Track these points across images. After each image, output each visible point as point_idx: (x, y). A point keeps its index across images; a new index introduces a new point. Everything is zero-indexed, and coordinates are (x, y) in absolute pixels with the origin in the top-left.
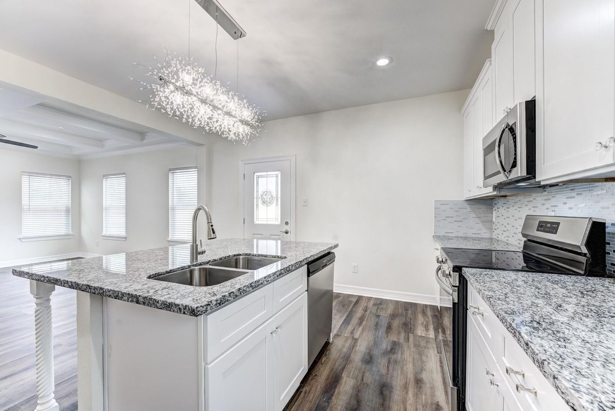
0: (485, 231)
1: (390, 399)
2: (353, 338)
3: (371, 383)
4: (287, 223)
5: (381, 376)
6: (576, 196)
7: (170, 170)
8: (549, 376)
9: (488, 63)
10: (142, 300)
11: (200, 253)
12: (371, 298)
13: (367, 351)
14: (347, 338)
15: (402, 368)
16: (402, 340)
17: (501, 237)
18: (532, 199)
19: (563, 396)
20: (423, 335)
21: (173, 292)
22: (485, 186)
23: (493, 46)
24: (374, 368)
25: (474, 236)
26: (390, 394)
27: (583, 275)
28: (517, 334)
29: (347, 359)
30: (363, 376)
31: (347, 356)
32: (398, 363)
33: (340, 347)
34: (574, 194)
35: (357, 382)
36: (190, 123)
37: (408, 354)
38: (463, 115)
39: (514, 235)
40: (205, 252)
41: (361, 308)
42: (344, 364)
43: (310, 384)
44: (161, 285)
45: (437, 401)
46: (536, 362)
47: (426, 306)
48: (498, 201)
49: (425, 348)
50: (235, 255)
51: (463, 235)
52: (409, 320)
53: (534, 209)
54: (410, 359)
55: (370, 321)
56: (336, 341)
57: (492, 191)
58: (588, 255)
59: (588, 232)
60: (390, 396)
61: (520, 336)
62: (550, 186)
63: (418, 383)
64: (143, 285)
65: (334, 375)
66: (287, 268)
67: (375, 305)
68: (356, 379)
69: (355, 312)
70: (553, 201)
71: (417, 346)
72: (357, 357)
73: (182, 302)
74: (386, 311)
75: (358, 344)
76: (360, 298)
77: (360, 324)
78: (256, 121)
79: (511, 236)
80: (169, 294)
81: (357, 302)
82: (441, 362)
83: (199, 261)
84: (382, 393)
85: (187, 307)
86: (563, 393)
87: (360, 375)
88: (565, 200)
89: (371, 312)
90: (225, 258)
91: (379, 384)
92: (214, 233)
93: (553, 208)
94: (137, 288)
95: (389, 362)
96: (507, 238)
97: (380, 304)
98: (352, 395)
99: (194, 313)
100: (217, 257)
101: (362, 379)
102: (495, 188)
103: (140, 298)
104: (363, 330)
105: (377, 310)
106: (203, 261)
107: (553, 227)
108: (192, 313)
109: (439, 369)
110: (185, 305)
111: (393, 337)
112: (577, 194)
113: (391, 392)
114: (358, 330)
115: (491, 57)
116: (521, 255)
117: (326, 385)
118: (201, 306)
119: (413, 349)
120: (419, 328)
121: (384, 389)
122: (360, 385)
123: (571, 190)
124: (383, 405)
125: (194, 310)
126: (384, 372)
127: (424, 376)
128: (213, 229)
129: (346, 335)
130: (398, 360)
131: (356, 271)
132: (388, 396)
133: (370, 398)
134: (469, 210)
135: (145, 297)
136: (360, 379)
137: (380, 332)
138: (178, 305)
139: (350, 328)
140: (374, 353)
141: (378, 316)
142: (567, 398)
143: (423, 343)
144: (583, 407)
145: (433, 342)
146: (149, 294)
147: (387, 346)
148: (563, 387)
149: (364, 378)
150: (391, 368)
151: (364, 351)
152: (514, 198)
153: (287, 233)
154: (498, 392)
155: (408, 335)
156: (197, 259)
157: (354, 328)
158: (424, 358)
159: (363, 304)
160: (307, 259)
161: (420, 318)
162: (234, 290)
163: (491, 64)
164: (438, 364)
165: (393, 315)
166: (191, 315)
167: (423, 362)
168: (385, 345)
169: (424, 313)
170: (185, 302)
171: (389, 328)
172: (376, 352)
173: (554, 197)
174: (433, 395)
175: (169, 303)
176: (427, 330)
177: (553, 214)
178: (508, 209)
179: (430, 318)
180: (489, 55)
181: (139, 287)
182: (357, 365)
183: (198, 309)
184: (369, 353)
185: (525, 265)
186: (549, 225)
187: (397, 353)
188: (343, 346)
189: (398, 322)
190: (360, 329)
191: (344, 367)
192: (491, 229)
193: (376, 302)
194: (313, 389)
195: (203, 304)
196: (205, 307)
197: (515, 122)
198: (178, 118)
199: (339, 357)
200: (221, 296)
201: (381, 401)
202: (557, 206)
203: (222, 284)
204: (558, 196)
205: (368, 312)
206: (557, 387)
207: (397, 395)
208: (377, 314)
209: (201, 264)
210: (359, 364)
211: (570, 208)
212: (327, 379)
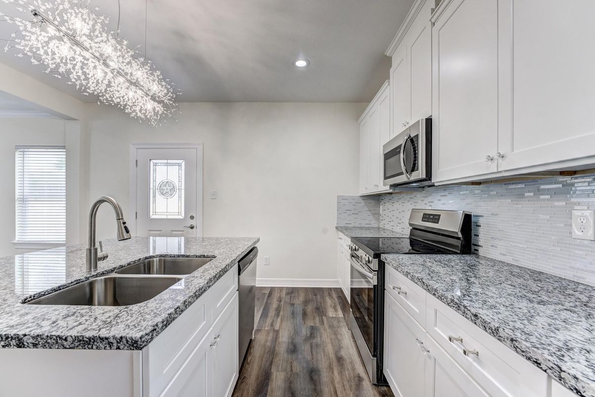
0: (374, 221)
1: (320, 382)
2: (274, 330)
3: (300, 371)
4: (192, 218)
5: (307, 362)
6: (448, 195)
7: (18, 147)
8: (505, 340)
9: (387, 84)
10: (31, 340)
11: (100, 259)
12: (282, 287)
13: (290, 341)
14: (268, 332)
15: (324, 351)
16: (318, 325)
17: (387, 227)
18: (413, 196)
19: (524, 354)
20: (334, 316)
21: (87, 320)
22: (385, 185)
23: (391, 70)
24: (300, 356)
25: (367, 226)
26: (319, 377)
27: (459, 254)
28: (462, 308)
29: (272, 353)
30: (291, 367)
31: (272, 350)
32: (319, 346)
33: (263, 342)
34: (446, 193)
35: (288, 374)
36: (78, 87)
37: (325, 336)
38: (360, 125)
39: (398, 225)
40: (107, 257)
41: (275, 300)
42: (271, 358)
43: (240, 389)
44: (57, 312)
45: (357, 373)
46: (487, 329)
47: (330, 289)
48: (385, 197)
49: (338, 327)
50: (146, 258)
51: (359, 226)
52: (320, 304)
53: (415, 204)
54: (328, 341)
55: (286, 311)
56: (258, 337)
57: (389, 189)
58: (461, 239)
59: (462, 222)
60: (320, 380)
61: (466, 310)
62: (428, 187)
63: (339, 361)
64: (21, 316)
65: (264, 373)
66: (224, 268)
67: (287, 294)
68: (286, 371)
69: (270, 303)
70: (430, 199)
71: (331, 327)
72: (282, 349)
73: (112, 334)
74: (298, 299)
75: (280, 335)
76: (272, 290)
77: (278, 315)
78: (168, 100)
79: (395, 225)
80: (80, 324)
81: (270, 294)
82: (353, 337)
83: (100, 270)
84: (312, 379)
85: (124, 340)
86: (523, 352)
87: (289, 367)
88: (440, 198)
89: (285, 301)
90: (135, 262)
91: (308, 370)
92: (127, 232)
93: (430, 204)
94: (12, 323)
95: (311, 347)
96: (392, 227)
97: (292, 293)
98: (285, 389)
99: (135, 345)
100: (124, 262)
101: (292, 370)
102: (391, 186)
103: (25, 339)
104: (281, 320)
105: (290, 299)
106: (107, 269)
107: (435, 218)
108: (133, 346)
109: (353, 344)
110: (118, 336)
111: (310, 323)
112: (449, 193)
113: (319, 375)
114: (277, 322)
115: (389, 79)
116: (408, 241)
117: (258, 385)
118: (146, 334)
119: (329, 331)
120: (329, 310)
121: (313, 374)
122: (291, 376)
123: (444, 190)
124: (315, 390)
125: (136, 342)
126: (309, 357)
127: (343, 353)
128: (126, 228)
129: (266, 329)
130: (319, 344)
131: (268, 264)
132: (318, 380)
133: (302, 386)
134: (364, 204)
135: (38, 336)
136: (290, 369)
137: (298, 320)
138: (107, 339)
139: (269, 320)
140: (297, 341)
141: (293, 305)
142: (528, 355)
143: (335, 323)
144: (549, 361)
145: (344, 321)
146: (43, 330)
147: (306, 331)
148: (524, 347)
149: (293, 368)
150: (314, 353)
151: (287, 341)
152: (399, 195)
153: (192, 228)
154: (429, 357)
155: (322, 318)
156: (96, 267)
157: (273, 321)
158: (339, 337)
159: (276, 295)
160: (239, 256)
161: (329, 301)
162: (179, 304)
163: (389, 84)
164: (352, 340)
165: (306, 302)
166: (131, 349)
167: (339, 341)
168: (305, 331)
169: (331, 295)
170: (116, 332)
171: (305, 314)
172: (299, 340)
173: (430, 195)
174: (354, 369)
175: (90, 339)
176: (336, 311)
177: (430, 208)
178: (393, 204)
179: (336, 300)
180: (388, 77)
181: (15, 320)
182: (283, 357)
183: (143, 339)
184: (292, 343)
185: (411, 248)
186: (432, 217)
187: (317, 337)
188: (266, 341)
189: (311, 307)
190: (279, 320)
191: (272, 362)
192: (378, 220)
193: (287, 291)
194: (245, 393)
195: (148, 331)
196: (151, 334)
197: (418, 134)
198: (60, 77)
199: (264, 352)
200: (167, 316)
201: (313, 387)
202: (433, 202)
203: (156, 297)
204: (434, 194)
205: (282, 303)
206: (516, 348)
207: (325, 377)
208: (291, 303)
209: (103, 274)
210: (286, 355)
211: (443, 204)
212: (257, 379)
